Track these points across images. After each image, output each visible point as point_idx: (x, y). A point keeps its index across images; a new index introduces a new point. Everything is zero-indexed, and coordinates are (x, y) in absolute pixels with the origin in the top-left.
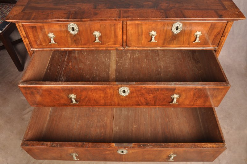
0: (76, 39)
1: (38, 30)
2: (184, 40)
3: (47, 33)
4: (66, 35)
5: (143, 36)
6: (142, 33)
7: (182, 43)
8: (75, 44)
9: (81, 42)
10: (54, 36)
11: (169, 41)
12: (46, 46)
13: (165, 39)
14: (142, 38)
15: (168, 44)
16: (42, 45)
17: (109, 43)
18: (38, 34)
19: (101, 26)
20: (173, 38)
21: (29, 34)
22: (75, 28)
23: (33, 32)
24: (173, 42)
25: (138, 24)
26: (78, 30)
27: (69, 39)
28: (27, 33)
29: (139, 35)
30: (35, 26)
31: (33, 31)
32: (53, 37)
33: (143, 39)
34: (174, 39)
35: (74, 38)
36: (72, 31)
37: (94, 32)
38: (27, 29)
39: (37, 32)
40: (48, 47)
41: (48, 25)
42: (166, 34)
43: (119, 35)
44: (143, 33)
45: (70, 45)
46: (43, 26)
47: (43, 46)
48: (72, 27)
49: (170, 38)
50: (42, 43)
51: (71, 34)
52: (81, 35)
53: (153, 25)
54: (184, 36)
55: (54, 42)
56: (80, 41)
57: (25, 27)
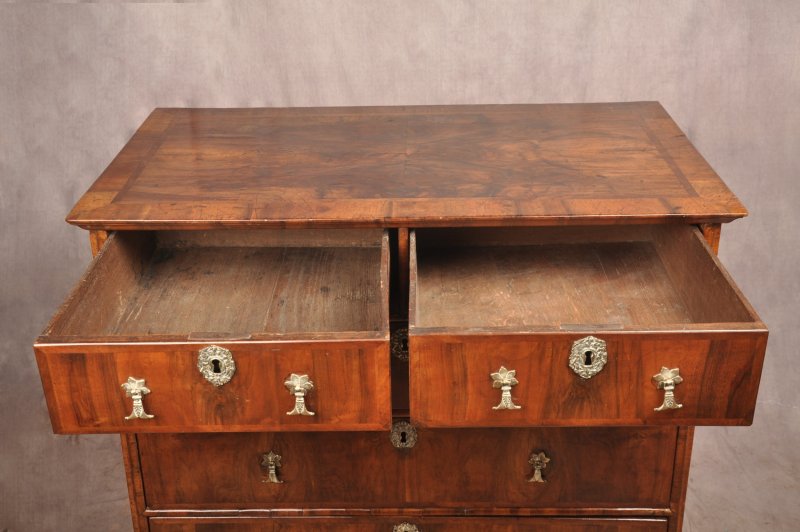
0: (224, 401)
1: (92, 367)
2: (618, 400)
3: (120, 379)
4: (188, 387)
5: (470, 387)
6: (465, 376)
7: (614, 411)
8: (219, 420)
9: (243, 412)
10: (147, 390)
11: (564, 403)
12: (113, 424)
13: (548, 399)
14: (467, 394)
15: (560, 415)
16: (97, 423)
17: (342, 417)
18: (87, 381)
19: (313, 357)
20: (579, 392)
21: (53, 381)
22: (224, 363)
23: (70, 375)
24: (581, 409)
25: (448, 344)
26: (233, 368)
27: (200, 401)
28: (49, 377)
29: (454, 383)
30: (83, 355)
31: (72, 370)
32: (142, 393)
33: (470, 397)
34: (583, 398)
35: (216, 397)
36: (211, 373)
37: (289, 375)
38: (50, 366)
39: (86, 375)
40: (117, 428)
41: (130, 352)
42: (551, 380)
43: (378, 388)
44: (469, 377)
45: (201, 423)
46: (112, 354)
47: (98, 425)
48: (213, 358)
49: (566, 396)
50: (99, 414)
51: (209, 383)
52: (243, 387)
53: (502, 348)
54: (616, 386)
55: (142, 411)
56: (239, 410)
57: (45, 358)
